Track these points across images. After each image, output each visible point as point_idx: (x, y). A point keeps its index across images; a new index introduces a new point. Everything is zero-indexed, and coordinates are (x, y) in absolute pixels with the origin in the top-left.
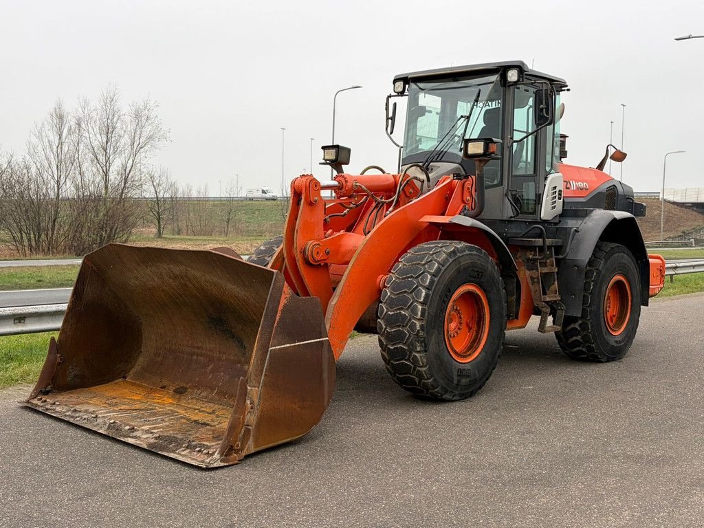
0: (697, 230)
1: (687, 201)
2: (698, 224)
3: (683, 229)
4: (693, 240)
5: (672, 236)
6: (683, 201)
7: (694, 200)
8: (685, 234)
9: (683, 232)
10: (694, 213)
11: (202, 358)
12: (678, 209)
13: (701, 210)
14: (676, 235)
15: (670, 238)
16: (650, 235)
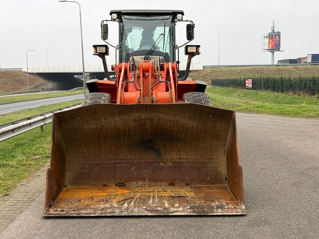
0: (42, 85)
1: (34, 72)
2: (41, 82)
3: (36, 84)
4: (40, 89)
5: (32, 87)
6: (33, 72)
7: (37, 72)
8: (37, 87)
9: (36, 86)
10: (38, 77)
11: (124, 165)
12: (31, 76)
13: (40, 76)
14: (33, 87)
15: (31, 88)
16: (22, 88)
